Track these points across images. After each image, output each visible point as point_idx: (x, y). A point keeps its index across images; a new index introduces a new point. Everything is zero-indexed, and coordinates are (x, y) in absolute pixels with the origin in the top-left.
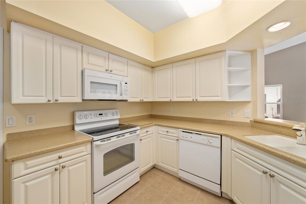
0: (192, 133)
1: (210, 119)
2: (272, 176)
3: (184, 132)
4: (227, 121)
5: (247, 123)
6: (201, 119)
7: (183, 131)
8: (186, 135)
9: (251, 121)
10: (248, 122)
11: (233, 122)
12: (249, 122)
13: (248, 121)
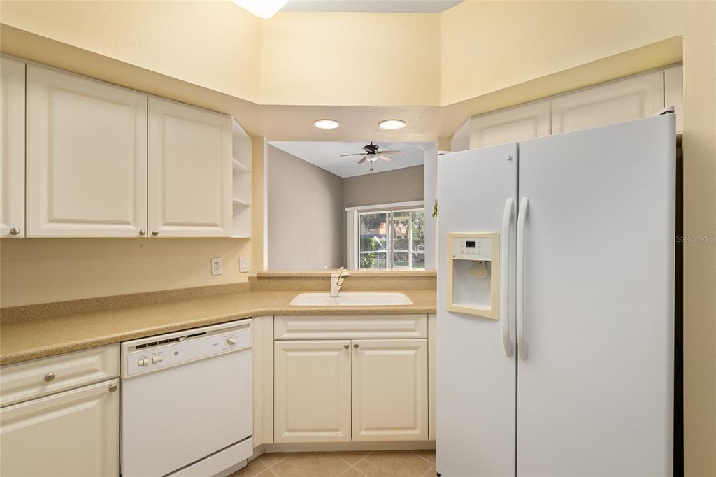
0: (177, 339)
1: (162, 292)
2: (356, 346)
3: (143, 346)
4: (207, 287)
5: (245, 283)
6: (128, 296)
7: (138, 347)
8: (155, 354)
9: (250, 278)
10: (243, 281)
11: (220, 286)
12: (246, 280)
13: (244, 279)
